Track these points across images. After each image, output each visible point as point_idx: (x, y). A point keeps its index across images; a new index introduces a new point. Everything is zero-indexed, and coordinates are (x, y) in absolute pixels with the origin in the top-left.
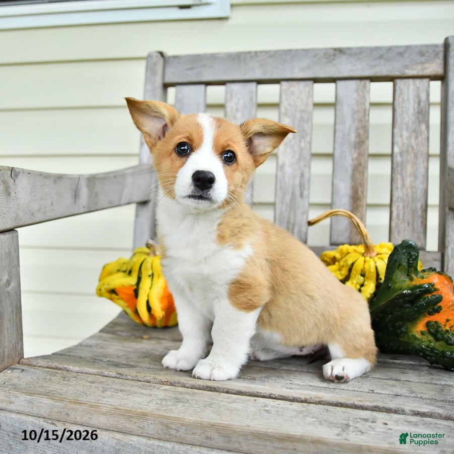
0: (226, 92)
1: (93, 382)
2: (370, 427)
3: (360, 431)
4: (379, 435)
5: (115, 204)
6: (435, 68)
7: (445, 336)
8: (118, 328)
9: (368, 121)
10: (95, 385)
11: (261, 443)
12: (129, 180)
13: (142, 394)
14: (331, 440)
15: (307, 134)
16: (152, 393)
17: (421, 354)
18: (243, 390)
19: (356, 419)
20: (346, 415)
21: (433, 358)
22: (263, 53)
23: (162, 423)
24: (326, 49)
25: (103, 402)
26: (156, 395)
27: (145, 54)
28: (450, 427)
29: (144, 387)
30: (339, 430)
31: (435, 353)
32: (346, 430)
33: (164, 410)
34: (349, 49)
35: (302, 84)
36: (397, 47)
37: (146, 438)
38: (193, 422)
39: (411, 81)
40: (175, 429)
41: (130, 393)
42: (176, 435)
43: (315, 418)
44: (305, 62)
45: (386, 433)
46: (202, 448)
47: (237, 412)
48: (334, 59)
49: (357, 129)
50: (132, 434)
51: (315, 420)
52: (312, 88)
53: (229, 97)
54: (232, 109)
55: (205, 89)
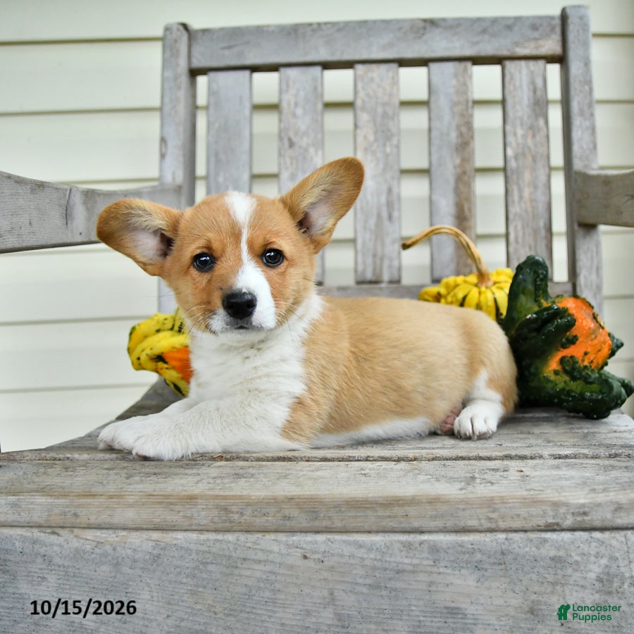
0: (280, 81)
1: (112, 469)
2: (501, 476)
3: (490, 482)
4: (513, 483)
6: (551, 45)
14: (453, 497)
15: (393, 135)
16: (200, 471)
18: (329, 456)
19: (483, 470)
20: (470, 467)
22: (329, 25)
23: (218, 507)
24: (413, 20)
26: (206, 473)
28: (599, 464)
29: (188, 467)
30: (463, 484)
32: (471, 483)
33: (220, 489)
34: (444, 20)
35: (384, 67)
36: (503, 18)
38: (263, 499)
39: (523, 63)
40: (238, 512)
42: (240, 520)
43: (430, 475)
44: (386, 38)
45: (523, 480)
47: (323, 480)
48: (424, 34)
49: (458, 127)
51: (430, 477)
52: (397, 73)
53: (284, 86)
54: (289, 103)
55: (251, 77)
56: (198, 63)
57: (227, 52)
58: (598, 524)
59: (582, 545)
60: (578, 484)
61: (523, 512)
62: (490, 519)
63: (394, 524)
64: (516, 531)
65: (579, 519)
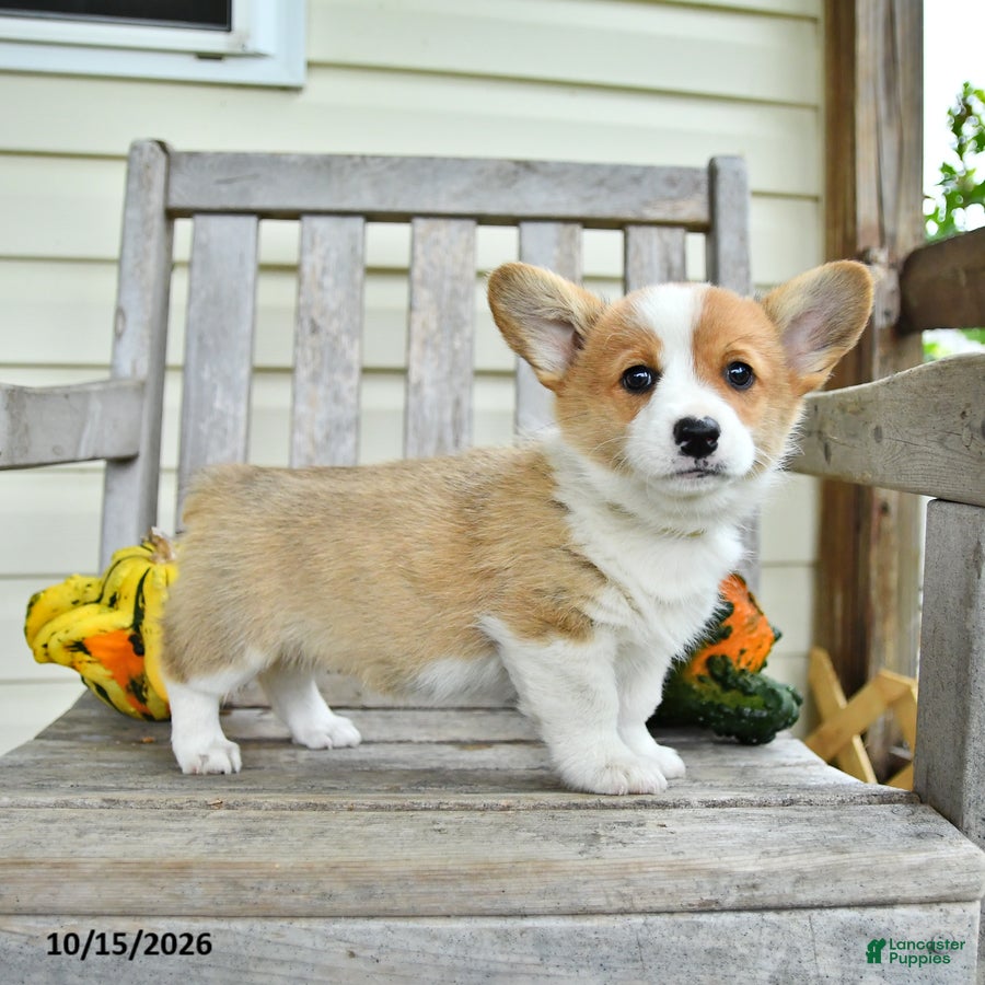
0: (302, 234)
1: (53, 821)
2: (636, 833)
3: (621, 842)
4: (654, 843)
5: (66, 457)
6: (694, 209)
7: (741, 680)
8: (79, 728)
10: (57, 825)
12: (96, 406)
13: (170, 830)
15: (464, 323)
16: (190, 826)
17: (701, 719)
18: (383, 803)
19: (609, 824)
20: (589, 820)
21: (723, 723)
22: (378, 161)
23: (223, 880)
24: (500, 161)
25: (84, 855)
26: (201, 829)
27: (124, 149)
28: (770, 816)
29: (171, 818)
30: (583, 845)
31: (724, 713)
32: (594, 844)
33: (227, 853)
35: (455, 225)
37: (188, 919)
38: (292, 867)
40: (253, 888)
41: (141, 832)
42: (256, 900)
43: (534, 831)
44: (460, 183)
45: (666, 839)
46: (312, 920)
47: (378, 839)
50: (154, 916)
51: (535, 835)
52: (474, 234)
53: (307, 243)
54: (314, 268)
55: (258, 226)
56: (179, 200)
57: (224, 188)
58: (772, 901)
59: (750, 932)
60: (744, 844)
61: (669, 885)
62: (622, 896)
63: (484, 904)
64: (658, 913)
65: (747, 894)
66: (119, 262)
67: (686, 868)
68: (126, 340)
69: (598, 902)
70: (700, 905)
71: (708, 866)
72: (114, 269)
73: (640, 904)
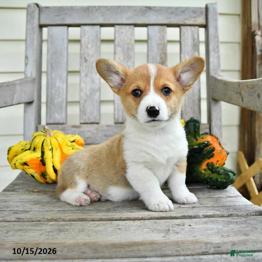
0: (81, 32)
2: (181, 229)
3: (176, 232)
4: (187, 233)
6: (201, 20)
7: (217, 170)
9: (166, 50)
11: (117, 250)
12: (18, 88)
13: (35, 230)
14: (160, 241)
15: (131, 58)
16: (42, 228)
18: (103, 217)
19: (173, 225)
20: (167, 223)
21: (212, 183)
22: (103, 8)
24: (141, 7)
25: (7, 241)
26: (45, 229)
28: (224, 221)
29: (36, 225)
30: (164, 234)
31: (212, 180)
32: (168, 233)
33: (52, 239)
34: (155, 7)
35: (128, 27)
36: (181, 8)
37: (40, 260)
38: (72, 244)
39: (189, 27)
40: (60, 251)
41: (26, 231)
42: (61, 254)
43: (149, 229)
44: (129, 14)
45: (191, 231)
46: (79, 260)
47: (100, 232)
48: (146, 13)
49: (160, 55)
51: (149, 230)
52: (134, 30)
53: (83, 34)
54: (85, 42)
55: (68, 29)
56: (43, 22)
57: (57, 18)
58: (225, 251)
59: (217, 261)
60: (216, 233)
61: (192, 247)
62: (177, 251)
63: (133, 254)
64: (188, 255)
65: (217, 249)
66: (26, 40)
67: (197, 242)
68: (29, 66)
69: (169, 252)
70: (202, 253)
71: (204, 241)
72: (24, 43)
73: (182, 253)
